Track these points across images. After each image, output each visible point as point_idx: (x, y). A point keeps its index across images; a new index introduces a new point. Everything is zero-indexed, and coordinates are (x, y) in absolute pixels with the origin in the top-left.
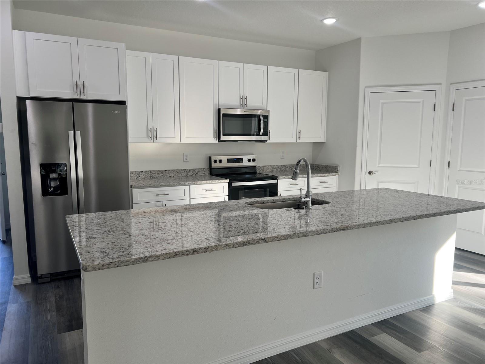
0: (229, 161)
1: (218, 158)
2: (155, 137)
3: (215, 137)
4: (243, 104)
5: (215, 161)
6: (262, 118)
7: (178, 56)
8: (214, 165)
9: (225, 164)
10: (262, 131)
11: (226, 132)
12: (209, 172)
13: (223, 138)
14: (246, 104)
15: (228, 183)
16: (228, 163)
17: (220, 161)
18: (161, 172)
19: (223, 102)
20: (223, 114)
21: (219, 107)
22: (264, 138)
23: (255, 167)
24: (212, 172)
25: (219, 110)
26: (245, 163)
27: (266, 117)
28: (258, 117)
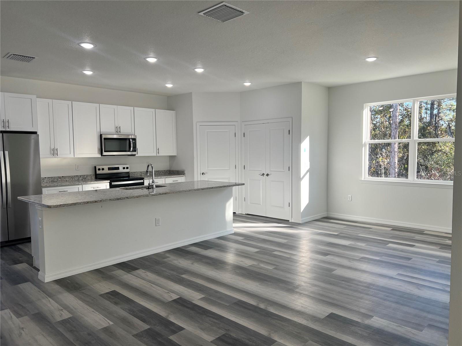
0: (109, 169)
1: (101, 167)
2: (56, 154)
3: (98, 153)
4: (118, 131)
5: (99, 169)
6: (131, 140)
7: (71, 102)
8: (98, 172)
9: (106, 171)
10: (132, 149)
11: (107, 150)
12: (94, 177)
13: (105, 154)
14: (120, 132)
15: (109, 183)
16: (108, 170)
17: (103, 169)
18: (60, 178)
19: (104, 130)
20: (104, 138)
21: (101, 134)
22: (134, 153)
23: (128, 173)
24: (97, 177)
25: (101, 135)
26: (121, 170)
27: (134, 140)
28: (129, 139)
